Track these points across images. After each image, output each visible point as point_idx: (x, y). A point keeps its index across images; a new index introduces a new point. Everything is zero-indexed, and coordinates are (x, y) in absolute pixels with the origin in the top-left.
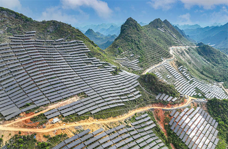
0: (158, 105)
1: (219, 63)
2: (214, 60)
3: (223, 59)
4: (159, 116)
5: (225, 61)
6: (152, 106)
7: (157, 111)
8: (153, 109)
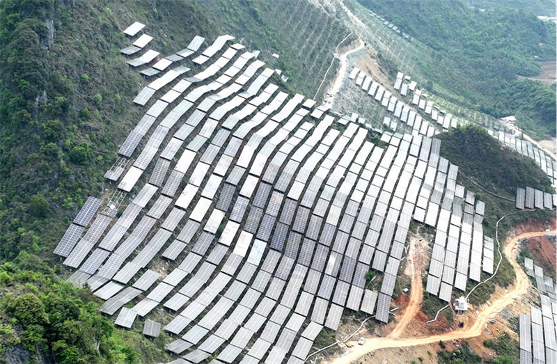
1: (444, 37)
2: (424, 23)
3: (454, 18)
5: (464, 26)
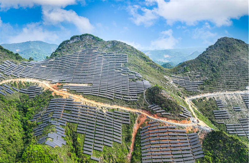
0: (148, 113)
4: (140, 120)
6: (142, 112)
7: (142, 116)
8: (140, 114)
